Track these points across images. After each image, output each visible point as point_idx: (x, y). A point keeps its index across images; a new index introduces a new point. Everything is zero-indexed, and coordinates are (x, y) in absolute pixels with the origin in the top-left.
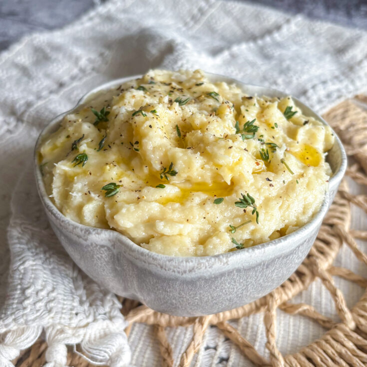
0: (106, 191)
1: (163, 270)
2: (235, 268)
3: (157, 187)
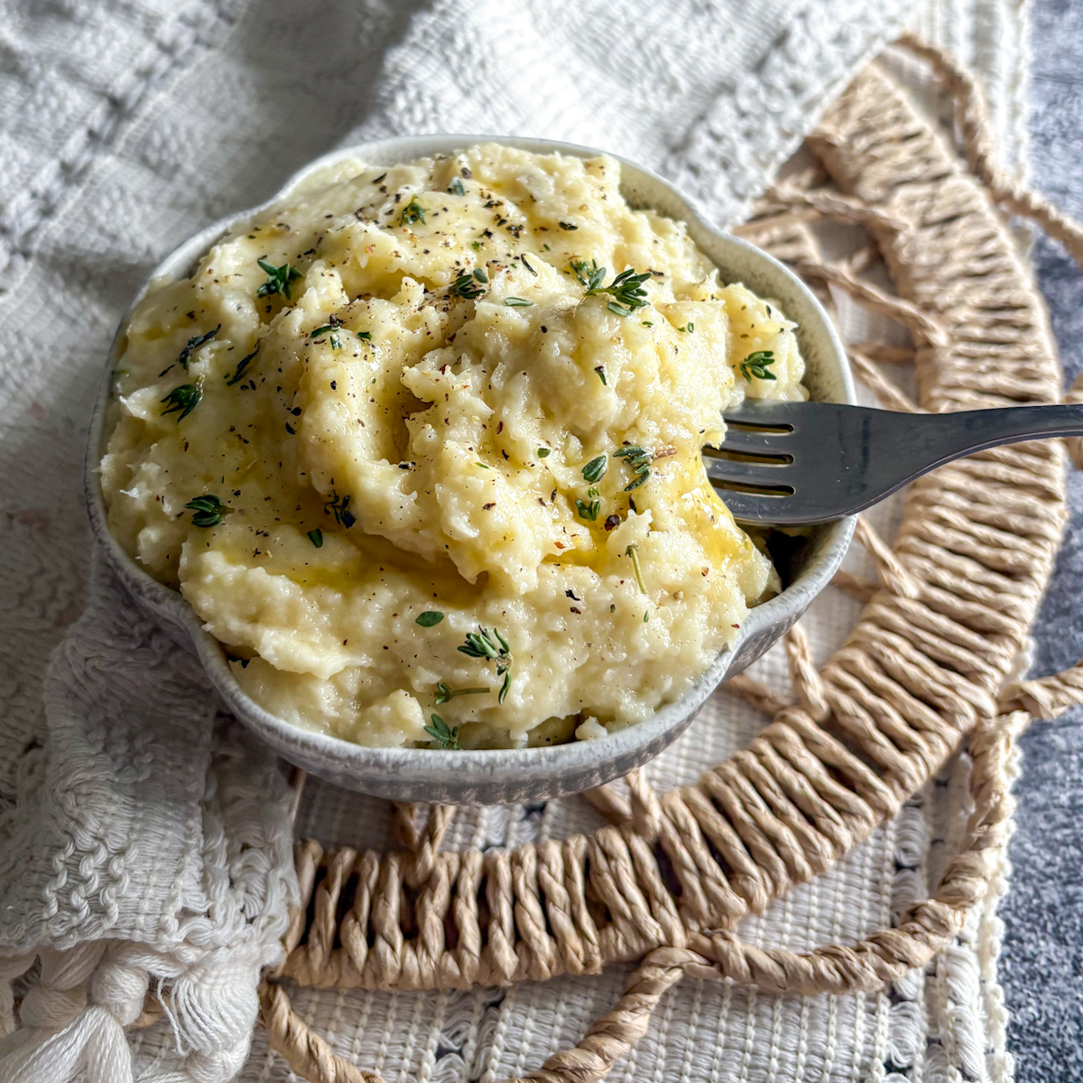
0: (196, 512)
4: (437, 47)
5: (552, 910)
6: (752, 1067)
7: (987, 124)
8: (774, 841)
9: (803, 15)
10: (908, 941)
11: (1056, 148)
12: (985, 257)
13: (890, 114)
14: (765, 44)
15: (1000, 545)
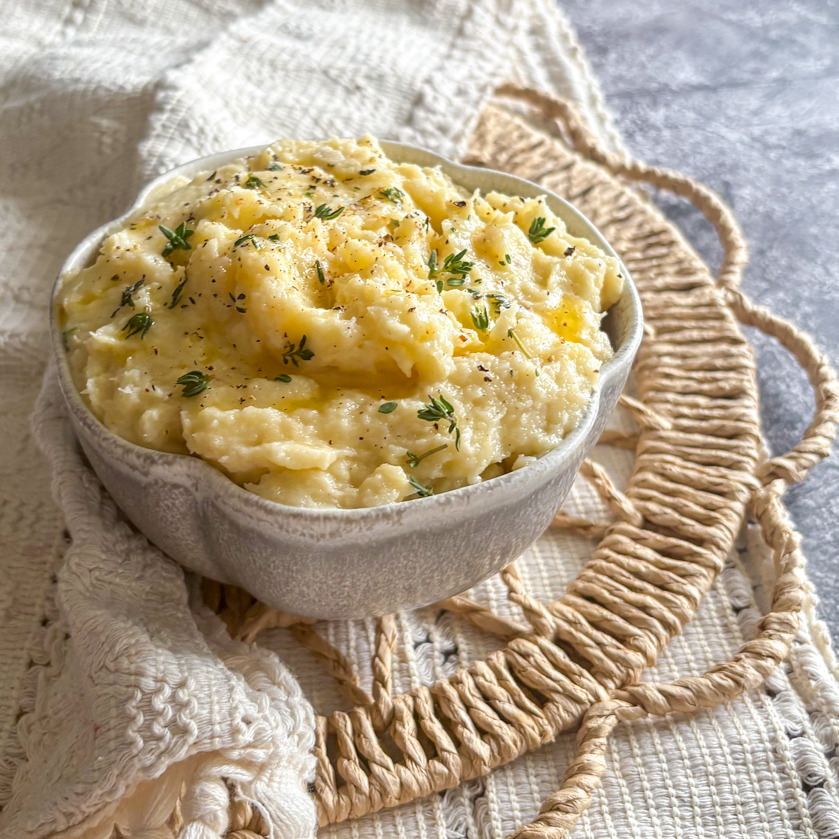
0: (184, 386)
1: (284, 532)
2: (415, 532)
3: (276, 379)
4: (177, 134)
5: (500, 705)
6: (693, 767)
7: (586, 128)
8: (644, 608)
9: (429, 81)
10: (767, 642)
11: (639, 138)
12: (622, 208)
13: (515, 134)
14: (407, 106)
15: (715, 380)
